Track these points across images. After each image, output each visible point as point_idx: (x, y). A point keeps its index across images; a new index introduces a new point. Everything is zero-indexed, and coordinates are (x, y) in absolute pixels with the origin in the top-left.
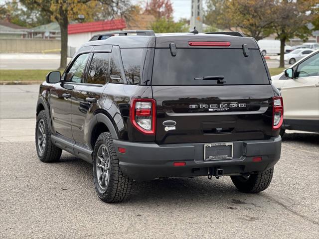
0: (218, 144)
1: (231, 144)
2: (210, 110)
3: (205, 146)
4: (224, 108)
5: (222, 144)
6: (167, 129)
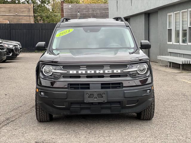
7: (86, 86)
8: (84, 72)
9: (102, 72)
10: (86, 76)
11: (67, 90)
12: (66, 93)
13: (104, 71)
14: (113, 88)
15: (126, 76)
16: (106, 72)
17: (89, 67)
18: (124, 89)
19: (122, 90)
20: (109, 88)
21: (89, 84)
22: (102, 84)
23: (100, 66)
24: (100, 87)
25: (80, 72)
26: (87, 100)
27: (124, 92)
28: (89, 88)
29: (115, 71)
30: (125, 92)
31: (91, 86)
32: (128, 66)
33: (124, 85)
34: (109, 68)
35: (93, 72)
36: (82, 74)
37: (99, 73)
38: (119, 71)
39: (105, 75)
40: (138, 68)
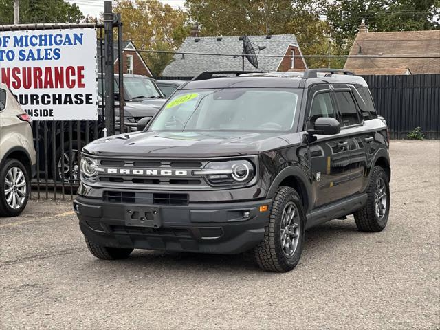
7: (130, 197)
8: (128, 172)
9: (155, 172)
10: (131, 178)
11: (101, 201)
12: (99, 207)
13: (159, 172)
14: (174, 203)
15: (198, 182)
16: (163, 173)
17: (138, 163)
18: (190, 205)
19: (185, 209)
20: (166, 202)
21: (133, 194)
22: (155, 195)
23: (155, 163)
24: (152, 201)
25: (122, 171)
26: (130, 222)
27: (190, 213)
28: (133, 201)
29: (177, 173)
30: (192, 211)
31: (137, 197)
32: (204, 164)
33: (191, 200)
34: (169, 166)
35: (141, 172)
36: (125, 175)
37: (151, 175)
38: (185, 173)
39: (161, 179)
40: (233, 169)
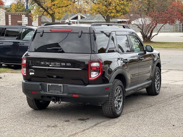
0: (54, 84)
1: (62, 85)
2: (50, 65)
3: (48, 84)
4: (57, 65)
5: (57, 84)
6: (31, 74)
